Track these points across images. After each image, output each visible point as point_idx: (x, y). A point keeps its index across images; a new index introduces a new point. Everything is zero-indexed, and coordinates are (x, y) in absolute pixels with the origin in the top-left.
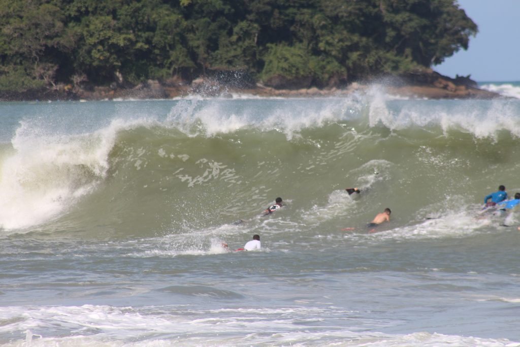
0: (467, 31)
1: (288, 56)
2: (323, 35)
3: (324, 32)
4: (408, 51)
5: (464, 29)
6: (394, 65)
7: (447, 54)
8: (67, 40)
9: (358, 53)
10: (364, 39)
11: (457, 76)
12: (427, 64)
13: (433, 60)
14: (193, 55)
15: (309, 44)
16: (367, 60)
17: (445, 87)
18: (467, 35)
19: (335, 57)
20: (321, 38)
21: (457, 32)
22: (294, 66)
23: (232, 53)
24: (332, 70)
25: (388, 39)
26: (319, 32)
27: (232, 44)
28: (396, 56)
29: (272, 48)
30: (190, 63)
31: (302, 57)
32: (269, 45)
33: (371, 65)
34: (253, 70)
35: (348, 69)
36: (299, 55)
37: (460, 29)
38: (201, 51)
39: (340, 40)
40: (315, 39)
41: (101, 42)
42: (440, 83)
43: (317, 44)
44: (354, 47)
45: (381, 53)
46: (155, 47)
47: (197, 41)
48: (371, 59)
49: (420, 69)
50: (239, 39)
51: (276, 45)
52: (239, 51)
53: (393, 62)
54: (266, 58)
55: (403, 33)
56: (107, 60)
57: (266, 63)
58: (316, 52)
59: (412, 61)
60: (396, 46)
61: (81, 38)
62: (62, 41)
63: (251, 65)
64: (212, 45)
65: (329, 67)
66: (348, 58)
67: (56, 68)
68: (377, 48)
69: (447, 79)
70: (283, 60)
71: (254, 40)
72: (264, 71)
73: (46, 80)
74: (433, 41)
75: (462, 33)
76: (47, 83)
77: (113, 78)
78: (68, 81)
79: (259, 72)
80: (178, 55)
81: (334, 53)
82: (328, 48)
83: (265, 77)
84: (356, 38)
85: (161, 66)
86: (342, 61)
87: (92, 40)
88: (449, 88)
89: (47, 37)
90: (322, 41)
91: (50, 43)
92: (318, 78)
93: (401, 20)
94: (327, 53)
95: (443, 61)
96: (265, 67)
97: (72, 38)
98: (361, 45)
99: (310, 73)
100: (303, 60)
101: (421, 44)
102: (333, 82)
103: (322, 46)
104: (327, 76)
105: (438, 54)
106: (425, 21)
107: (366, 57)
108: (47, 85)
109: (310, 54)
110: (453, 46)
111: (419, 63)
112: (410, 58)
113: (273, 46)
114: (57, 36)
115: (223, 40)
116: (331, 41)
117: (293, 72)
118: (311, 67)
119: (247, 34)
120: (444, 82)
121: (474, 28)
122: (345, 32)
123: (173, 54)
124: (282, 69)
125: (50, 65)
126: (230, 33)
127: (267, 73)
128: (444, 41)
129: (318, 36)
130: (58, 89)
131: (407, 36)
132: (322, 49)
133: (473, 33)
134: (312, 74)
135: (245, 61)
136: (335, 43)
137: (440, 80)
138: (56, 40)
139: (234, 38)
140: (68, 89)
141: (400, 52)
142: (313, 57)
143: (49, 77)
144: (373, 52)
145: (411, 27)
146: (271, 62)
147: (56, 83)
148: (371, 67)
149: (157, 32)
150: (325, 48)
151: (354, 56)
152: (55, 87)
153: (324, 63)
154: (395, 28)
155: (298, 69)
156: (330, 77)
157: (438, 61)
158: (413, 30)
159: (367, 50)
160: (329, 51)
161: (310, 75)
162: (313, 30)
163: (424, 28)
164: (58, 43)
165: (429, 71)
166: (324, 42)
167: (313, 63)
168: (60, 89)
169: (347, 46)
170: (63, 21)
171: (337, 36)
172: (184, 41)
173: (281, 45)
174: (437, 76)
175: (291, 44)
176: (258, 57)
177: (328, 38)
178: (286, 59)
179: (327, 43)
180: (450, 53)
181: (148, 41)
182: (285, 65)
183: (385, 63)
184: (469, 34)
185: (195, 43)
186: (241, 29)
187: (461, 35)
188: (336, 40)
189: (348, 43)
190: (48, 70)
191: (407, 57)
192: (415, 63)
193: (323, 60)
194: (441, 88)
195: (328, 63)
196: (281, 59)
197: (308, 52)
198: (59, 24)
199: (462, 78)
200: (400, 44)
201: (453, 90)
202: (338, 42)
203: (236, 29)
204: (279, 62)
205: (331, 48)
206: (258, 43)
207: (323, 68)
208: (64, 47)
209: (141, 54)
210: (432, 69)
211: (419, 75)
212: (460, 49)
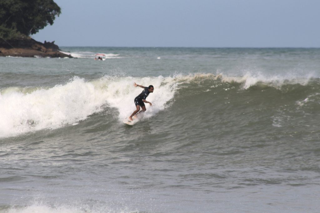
0: (54, 11)
4: (14, 24)
5: (51, 10)
6: (4, 33)
7: (40, 27)
11: (45, 42)
12: (27, 34)
13: (31, 31)
17: (39, 49)
18: (53, 15)
21: (47, 12)
28: (6, 27)
37: (49, 10)
42: (36, 46)
49: (23, 36)
53: (4, 31)
55: (11, 12)
59: (17, 31)
60: (6, 21)
69: (40, 43)
74: (31, 18)
75: (51, 13)
88: (42, 50)
93: (10, 3)
101: (23, 20)
105: (34, 27)
106: (26, 4)
110: (44, 22)
111: (21, 33)
112: (15, 30)
120: (38, 46)
121: (58, 9)
128: (38, 18)
131: (14, 14)
133: (58, 13)
137: (36, 44)
141: (9, 25)
145: (16, 8)
154: (5, 9)
157: (34, 32)
158: (18, 10)
163: (25, 9)
165: (28, 38)
174: (34, 42)
180: (42, 26)
184: (55, 14)
187: (50, 14)
191: (13, 29)
192: (19, 33)
194: (36, 50)
199: (49, 43)
200: (9, 19)
201: (45, 51)
210: (30, 37)
211: (22, 41)
212: (48, 24)
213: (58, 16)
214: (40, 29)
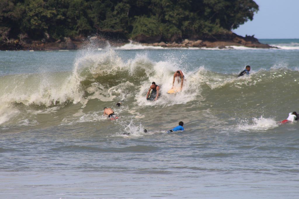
0: (253, 9)
1: (147, 23)
2: (168, 11)
3: (168, 9)
4: (218, 21)
5: (251, 8)
6: (209, 29)
7: (241, 23)
8: (15, 14)
9: (188, 22)
10: (192, 14)
11: (246, 35)
12: (229, 29)
13: (232, 26)
14: (91, 23)
15: (159, 16)
16: (193, 26)
17: (240, 42)
18: (252, 12)
19: (174, 24)
20: (167, 13)
21: (247, 10)
22: (150, 29)
23: (114, 21)
24: (173, 32)
25: (206, 14)
26: (165, 9)
27: (114, 16)
28: (211, 23)
29: (137, 18)
30: (88, 27)
31: (155, 24)
32: (136, 17)
33: (196, 29)
34: (126, 31)
35: (182, 31)
36: (153, 23)
37: (248, 8)
38: (96, 20)
39: (178, 14)
40: (163, 13)
41: (36, 15)
42: (237, 40)
43: (164, 16)
44: (186, 18)
45: (202, 22)
46: (68, 18)
47: (93, 14)
48: (196, 26)
49: (225, 31)
50: (118, 13)
51: (140, 17)
52: (118, 21)
53: (209, 27)
54: (134, 25)
55: (215, 10)
56: (39, 25)
57: (134, 28)
58: (164, 21)
59: (220, 27)
60: (211, 18)
61: (25, 12)
62: (13, 14)
63: (125, 28)
64: (102, 17)
65: (171, 30)
66: (182, 25)
67: (9, 30)
68: (199, 19)
69: (241, 37)
70: (144, 26)
71: (127, 14)
72: (133, 32)
73: (3, 37)
74: (232, 15)
75: (250, 10)
76: (4, 38)
77: (43, 36)
78: (16, 38)
79: (130, 32)
80: (82, 22)
81: (174, 22)
82: (170, 19)
83: (133, 36)
84: (187, 13)
85: (72, 29)
86: (179, 26)
87: (31, 14)
88: (242, 43)
89: (4, 12)
90: (167, 15)
91: (6, 15)
92: (165, 36)
93: (214, 2)
94: (169, 22)
95: (239, 27)
96: (133, 30)
97: (19, 12)
98: (190, 17)
99: (160, 33)
100: (156, 26)
101: (225, 17)
102: (173, 39)
103: (167, 17)
104: (170, 35)
105: (235, 22)
106: (228, 3)
107: (193, 24)
108: (4, 40)
109: (160, 22)
110: (244, 18)
111: (224, 28)
112: (219, 25)
113: (138, 17)
114: (10, 11)
115: (109, 14)
116: (172, 15)
117: (150, 33)
118: (160, 30)
119: (122, 10)
120: (239, 39)
121: (256, 7)
122: (181, 9)
123: (79, 22)
124: (144, 31)
125: (6, 28)
126: (113, 10)
127: (134, 33)
128: (239, 15)
129: (165, 12)
130: (10, 42)
131: (217, 12)
132: (167, 19)
133: (256, 10)
134: (161, 34)
135: (121, 26)
136: (175, 16)
137: (237, 38)
138: (9, 13)
139: (115, 12)
140: (16, 42)
141: (213, 21)
142: (162, 24)
143: (5, 36)
144: (197, 22)
145: (219, 7)
146: (137, 27)
147: (9, 39)
148: (196, 30)
149: (70, 9)
150: (169, 19)
151: (186, 23)
152: (8, 41)
153: (168, 28)
154: (210, 8)
155: (153, 31)
156: (172, 36)
157: (235, 27)
158: (221, 8)
159: (193, 20)
160: (171, 20)
161: (159, 35)
162: (162, 8)
163: (227, 7)
164: (11, 15)
165: (230, 33)
166: (168, 15)
167: (162, 28)
168: (12, 42)
169: (182, 17)
170: (13, 2)
171: (176, 12)
172: (85, 14)
173: (143, 17)
174: (235, 35)
175: (149, 17)
176: (129, 24)
177: (171, 13)
178: (146, 25)
179: (170, 16)
180: (242, 22)
181: (64, 14)
182: (145, 29)
183: (205, 28)
184: (254, 11)
185: (92, 16)
186: (119, 7)
187: (249, 11)
188: (175, 14)
189: (183, 16)
190: (4, 31)
191: (217, 24)
192: (222, 28)
193: (168, 26)
194: (237, 43)
195: (171, 27)
196: (143, 25)
197: (159, 21)
198: (11, 4)
199: (249, 37)
200: (213, 16)
201: (244, 44)
202: (176, 15)
203: (116, 7)
204: (142, 27)
205: (172, 19)
206: (130, 16)
207: (168, 30)
208: (14, 17)
209: (60, 22)
210: (231, 32)
211: (224, 35)
212: (248, 20)
213: (257, 13)
214: (241, 24)
